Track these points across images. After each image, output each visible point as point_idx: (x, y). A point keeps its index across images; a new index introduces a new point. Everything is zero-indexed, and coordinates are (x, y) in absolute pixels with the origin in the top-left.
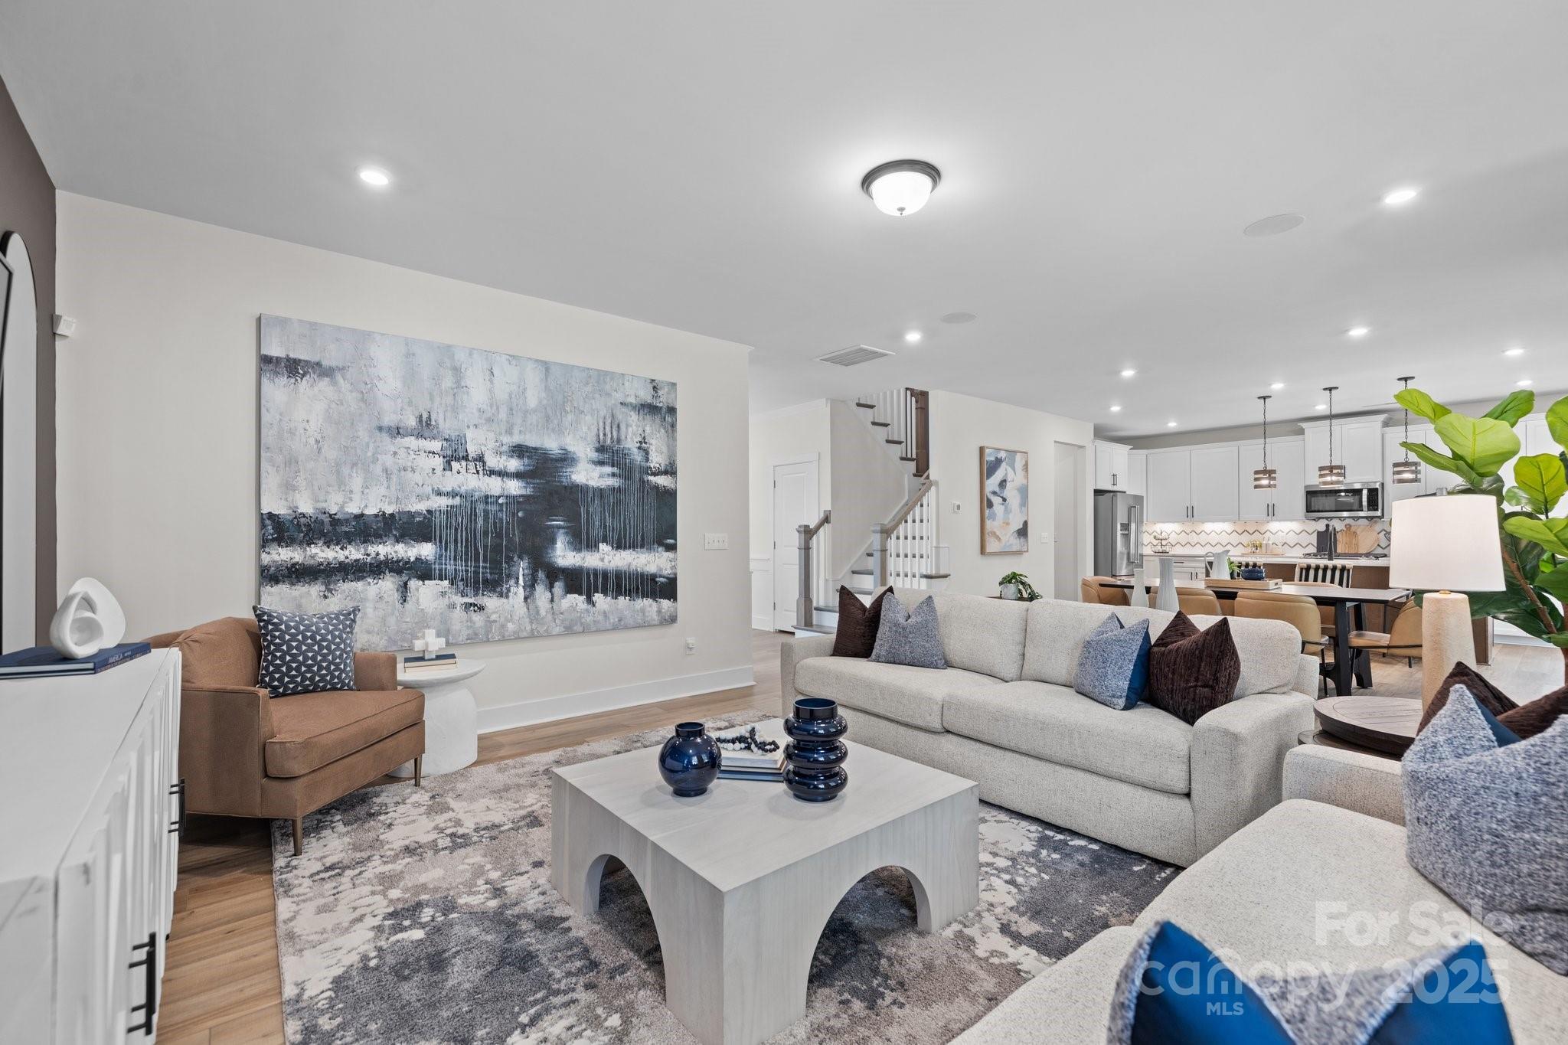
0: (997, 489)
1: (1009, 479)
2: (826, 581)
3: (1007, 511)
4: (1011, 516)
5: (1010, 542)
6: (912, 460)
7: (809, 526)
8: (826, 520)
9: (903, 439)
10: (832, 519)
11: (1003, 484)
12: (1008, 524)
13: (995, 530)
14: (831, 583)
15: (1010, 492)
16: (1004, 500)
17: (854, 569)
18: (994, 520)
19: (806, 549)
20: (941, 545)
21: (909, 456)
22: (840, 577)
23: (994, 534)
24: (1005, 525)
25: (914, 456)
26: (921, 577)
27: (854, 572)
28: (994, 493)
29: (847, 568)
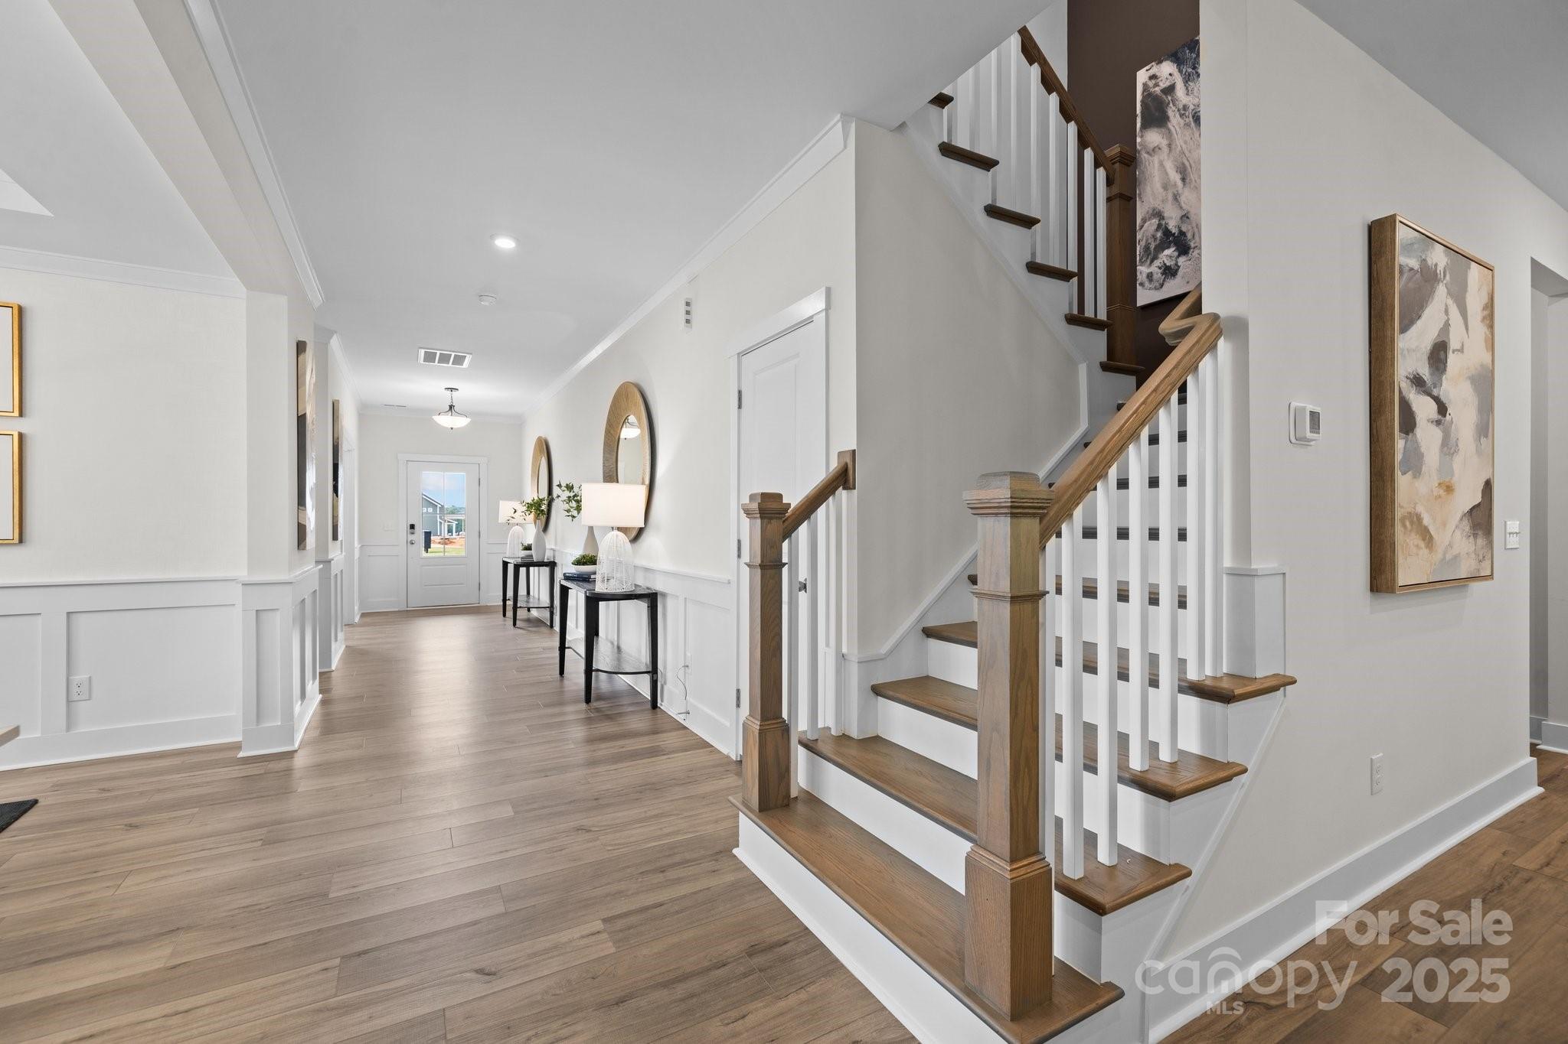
0: (1425, 372)
1: (1454, 344)
2: (842, 658)
3: (1448, 447)
4: (1457, 462)
5: (1455, 551)
6: (1094, 324)
7: (780, 496)
8: (843, 479)
9: (1073, 267)
10: (860, 475)
11: (1438, 354)
12: (1449, 489)
13: (1420, 509)
14: (854, 671)
15: (1455, 388)
16: (1442, 409)
17: (931, 623)
18: (1417, 473)
19: (770, 567)
20: (1256, 565)
21: (1089, 313)
22: (884, 649)
23: (1416, 520)
24: (1442, 492)
25: (1102, 315)
26: (1181, 690)
27: (929, 633)
28: (1418, 381)
29: (908, 621)
